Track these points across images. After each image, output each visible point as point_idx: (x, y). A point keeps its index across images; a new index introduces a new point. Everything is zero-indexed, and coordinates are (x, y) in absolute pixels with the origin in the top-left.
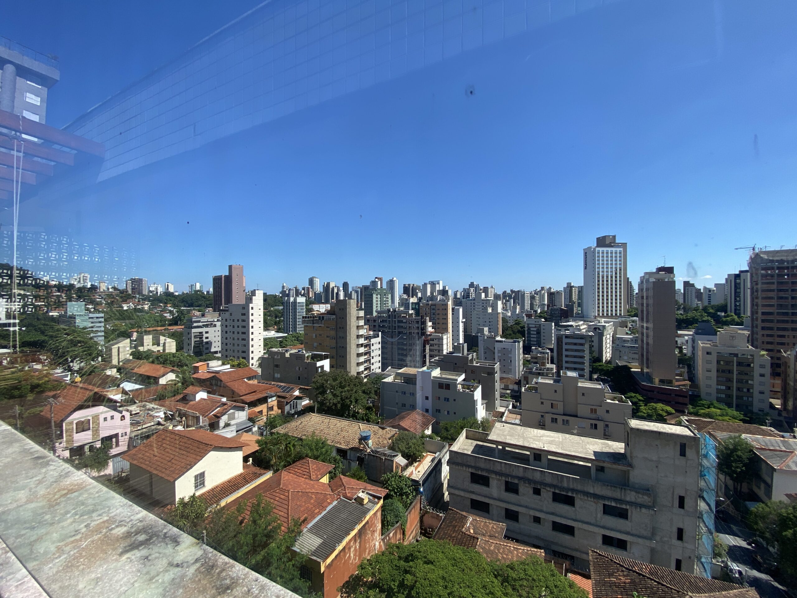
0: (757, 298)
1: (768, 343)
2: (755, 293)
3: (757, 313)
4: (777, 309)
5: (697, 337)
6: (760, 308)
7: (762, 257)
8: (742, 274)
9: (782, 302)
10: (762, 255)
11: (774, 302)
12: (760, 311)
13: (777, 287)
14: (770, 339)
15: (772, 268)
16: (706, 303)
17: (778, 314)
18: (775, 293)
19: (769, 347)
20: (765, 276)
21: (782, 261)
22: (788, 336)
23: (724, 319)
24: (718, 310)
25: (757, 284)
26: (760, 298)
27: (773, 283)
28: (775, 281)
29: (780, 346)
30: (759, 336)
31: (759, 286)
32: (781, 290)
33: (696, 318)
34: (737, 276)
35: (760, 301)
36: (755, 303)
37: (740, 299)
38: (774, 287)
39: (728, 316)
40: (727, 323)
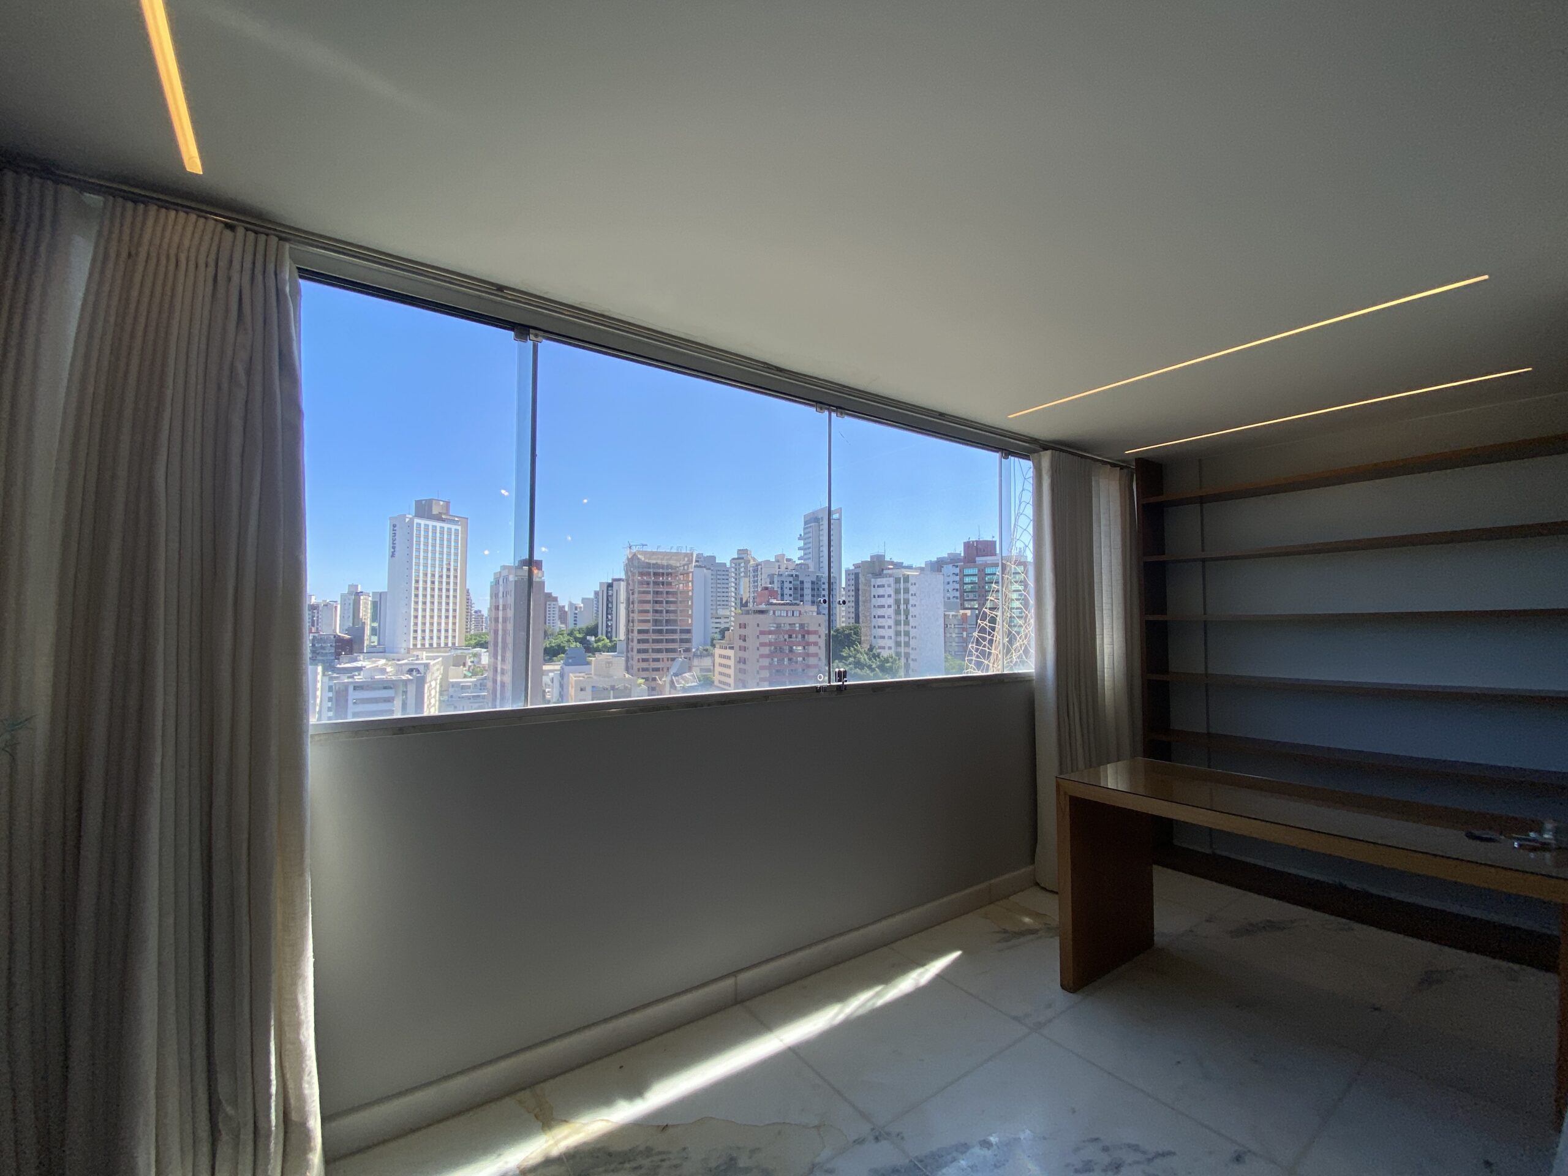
0: (633, 612)
1: (644, 670)
2: (631, 606)
3: (632, 631)
4: (653, 626)
5: (567, 668)
6: (636, 624)
7: (639, 559)
8: (614, 583)
9: (658, 617)
10: (639, 556)
11: (650, 617)
12: (636, 629)
13: (653, 597)
14: (645, 665)
15: (649, 574)
16: (571, 626)
17: (654, 631)
18: (651, 605)
19: (645, 674)
20: (641, 583)
21: (656, 565)
22: (663, 659)
23: (595, 645)
24: (587, 634)
25: (633, 594)
26: (637, 611)
27: (648, 592)
28: (651, 590)
29: (655, 673)
30: (635, 662)
31: (636, 595)
32: (656, 602)
33: (562, 645)
34: (610, 586)
35: (636, 616)
36: (631, 619)
37: (612, 617)
38: (650, 597)
39: (599, 640)
40: (598, 650)
